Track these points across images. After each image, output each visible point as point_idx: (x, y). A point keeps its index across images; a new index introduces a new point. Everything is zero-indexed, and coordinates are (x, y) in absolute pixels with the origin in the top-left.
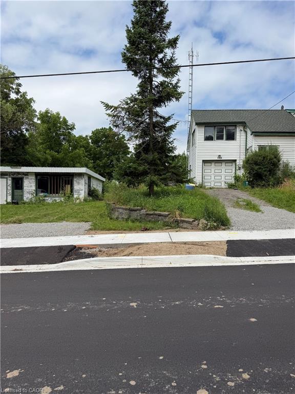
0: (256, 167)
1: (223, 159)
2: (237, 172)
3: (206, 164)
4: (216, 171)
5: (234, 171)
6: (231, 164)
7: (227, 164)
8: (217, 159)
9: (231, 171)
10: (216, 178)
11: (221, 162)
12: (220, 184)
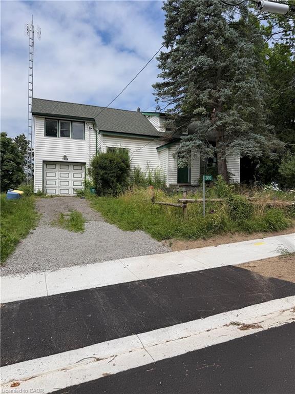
1: (69, 160)
2: (87, 177)
3: (48, 166)
4: (62, 175)
5: (84, 176)
6: (80, 168)
7: (75, 167)
8: (61, 160)
9: (80, 176)
10: (62, 183)
11: (67, 164)
12: (67, 191)
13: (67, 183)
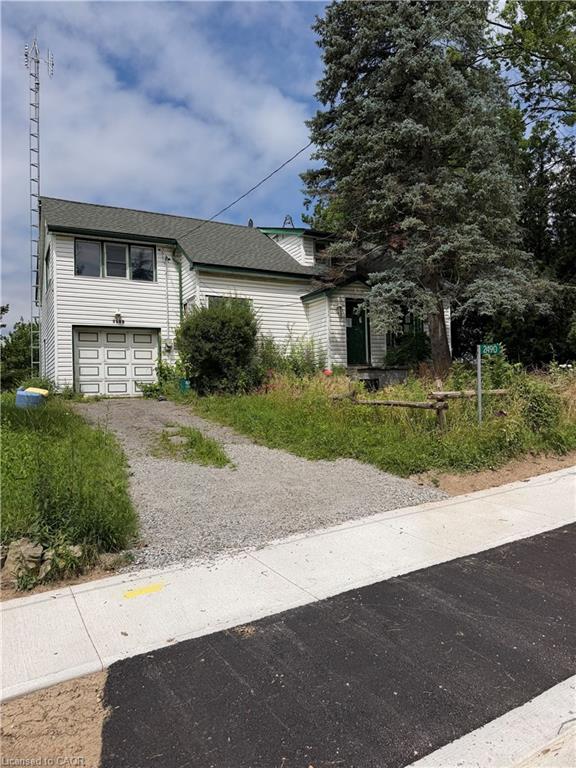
0: (208, 346)
1: (126, 324)
2: (163, 357)
3: (83, 337)
4: (111, 355)
5: (155, 355)
6: (147, 339)
7: (137, 338)
8: (111, 324)
9: (148, 355)
10: (112, 371)
11: (122, 331)
12: (121, 388)
13: (122, 371)
